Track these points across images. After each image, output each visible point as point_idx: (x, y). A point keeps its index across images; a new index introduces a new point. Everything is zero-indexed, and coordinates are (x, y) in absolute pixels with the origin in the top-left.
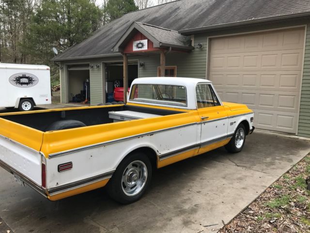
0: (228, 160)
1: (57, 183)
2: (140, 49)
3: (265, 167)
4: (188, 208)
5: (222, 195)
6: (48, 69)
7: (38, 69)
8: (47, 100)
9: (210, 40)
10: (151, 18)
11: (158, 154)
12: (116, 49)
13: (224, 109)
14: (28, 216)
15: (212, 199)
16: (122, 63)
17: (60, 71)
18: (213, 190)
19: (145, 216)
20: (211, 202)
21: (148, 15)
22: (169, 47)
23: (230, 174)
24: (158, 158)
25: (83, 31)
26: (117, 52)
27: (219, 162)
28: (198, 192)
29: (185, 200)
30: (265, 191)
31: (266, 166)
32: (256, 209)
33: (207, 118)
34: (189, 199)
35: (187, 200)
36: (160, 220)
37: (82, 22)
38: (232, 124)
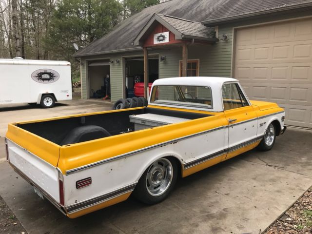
0: (257, 160)
1: (76, 201)
2: (161, 42)
3: (300, 168)
4: (217, 213)
5: (253, 198)
6: (68, 65)
7: (59, 65)
8: (68, 96)
9: (236, 31)
10: (172, 10)
11: (183, 163)
12: (137, 42)
13: (253, 110)
14: (45, 217)
15: (243, 202)
16: (143, 57)
17: (81, 66)
18: (243, 193)
19: (168, 220)
20: (242, 206)
21: (169, 8)
22: (192, 39)
23: (261, 175)
24: (183, 167)
25: (104, 26)
26: (138, 46)
27: (248, 161)
28: (226, 194)
29: (212, 203)
30: (303, 195)
31: (302, 166)
32: (294, 216)
33: (235, 120)
34: (217, 202)
35: (214, 203)
36: (185, 225)
37: (103, 16)
38: (261, 125)
